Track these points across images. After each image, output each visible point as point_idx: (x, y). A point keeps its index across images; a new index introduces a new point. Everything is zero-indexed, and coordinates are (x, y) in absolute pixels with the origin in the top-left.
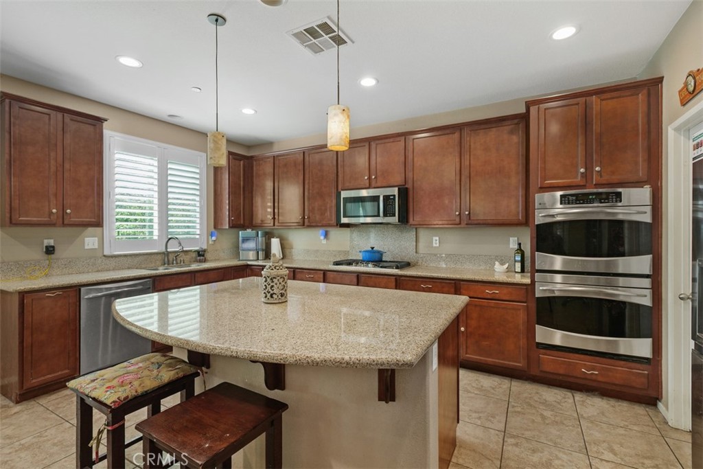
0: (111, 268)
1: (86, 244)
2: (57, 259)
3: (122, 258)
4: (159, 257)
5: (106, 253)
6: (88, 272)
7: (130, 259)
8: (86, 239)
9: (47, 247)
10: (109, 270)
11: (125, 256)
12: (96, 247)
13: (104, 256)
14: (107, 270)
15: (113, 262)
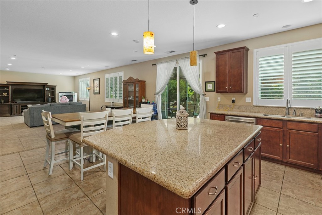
0: (256, 112)
1: (246, 100)
2: (236, 105)
3: (262, 108)
4: (285, 110)
5: (254, 104)
6: (246, 112)
7: (266, 109)
8: (246, 98)
9: (232, 100)
10: (255, 112)
11: (263, 107)
12: (250, 102)
13: (254, 106)
14: (254, 112)
15: (257, 109)
